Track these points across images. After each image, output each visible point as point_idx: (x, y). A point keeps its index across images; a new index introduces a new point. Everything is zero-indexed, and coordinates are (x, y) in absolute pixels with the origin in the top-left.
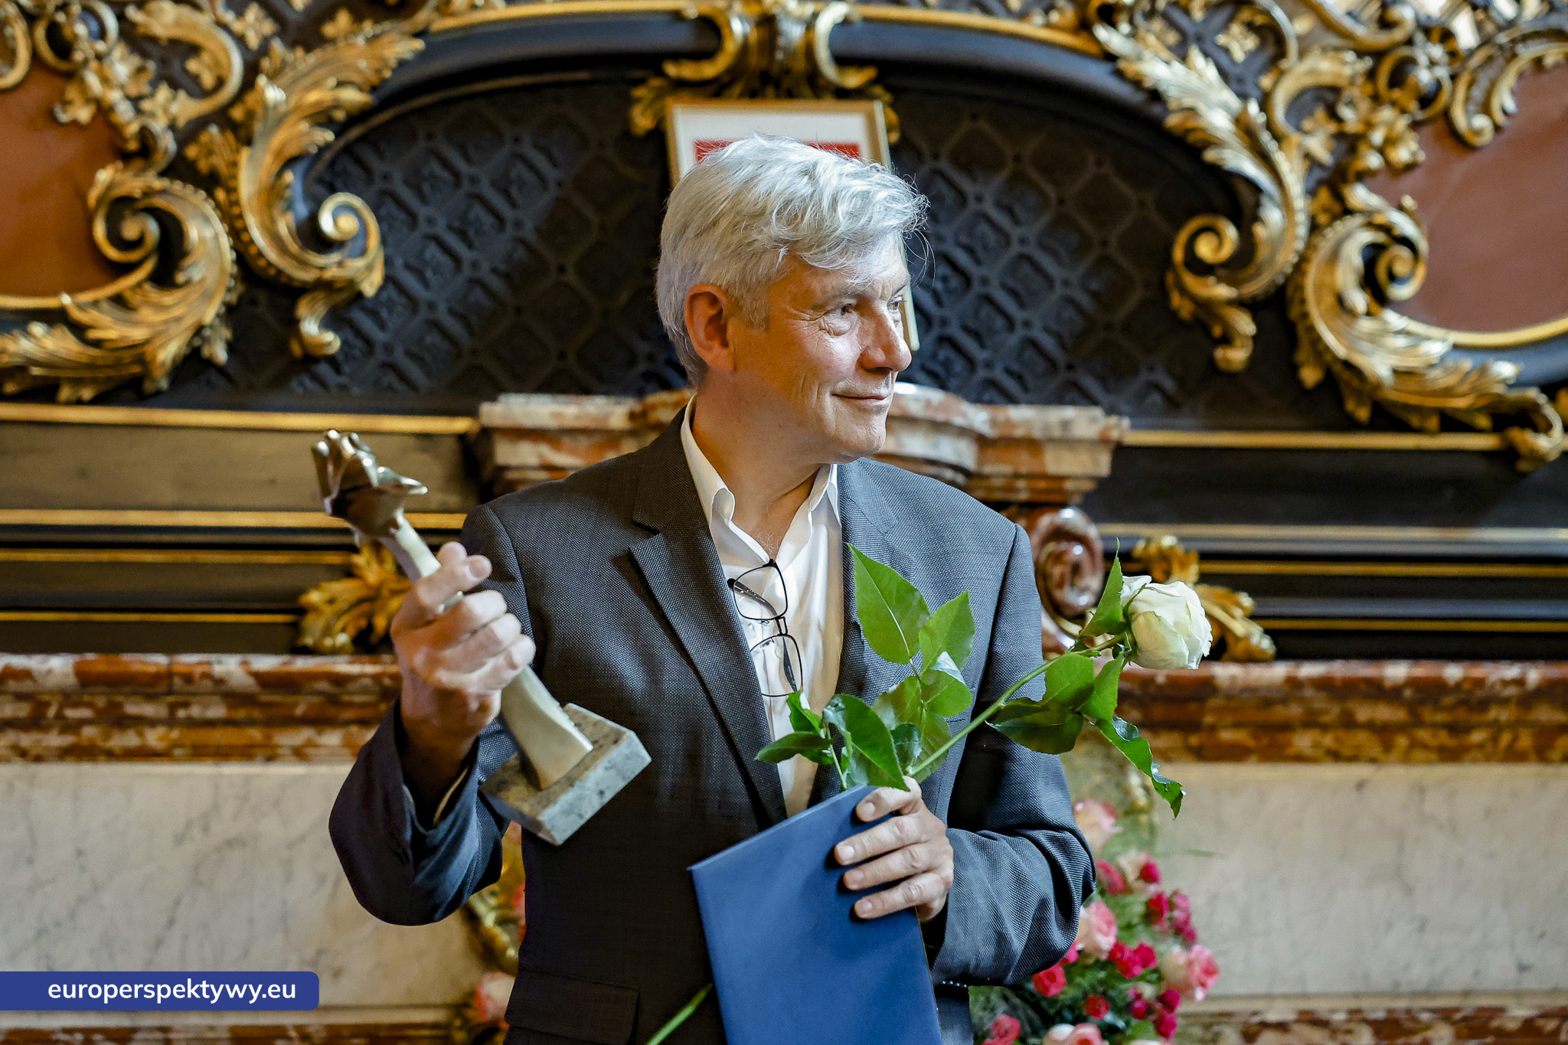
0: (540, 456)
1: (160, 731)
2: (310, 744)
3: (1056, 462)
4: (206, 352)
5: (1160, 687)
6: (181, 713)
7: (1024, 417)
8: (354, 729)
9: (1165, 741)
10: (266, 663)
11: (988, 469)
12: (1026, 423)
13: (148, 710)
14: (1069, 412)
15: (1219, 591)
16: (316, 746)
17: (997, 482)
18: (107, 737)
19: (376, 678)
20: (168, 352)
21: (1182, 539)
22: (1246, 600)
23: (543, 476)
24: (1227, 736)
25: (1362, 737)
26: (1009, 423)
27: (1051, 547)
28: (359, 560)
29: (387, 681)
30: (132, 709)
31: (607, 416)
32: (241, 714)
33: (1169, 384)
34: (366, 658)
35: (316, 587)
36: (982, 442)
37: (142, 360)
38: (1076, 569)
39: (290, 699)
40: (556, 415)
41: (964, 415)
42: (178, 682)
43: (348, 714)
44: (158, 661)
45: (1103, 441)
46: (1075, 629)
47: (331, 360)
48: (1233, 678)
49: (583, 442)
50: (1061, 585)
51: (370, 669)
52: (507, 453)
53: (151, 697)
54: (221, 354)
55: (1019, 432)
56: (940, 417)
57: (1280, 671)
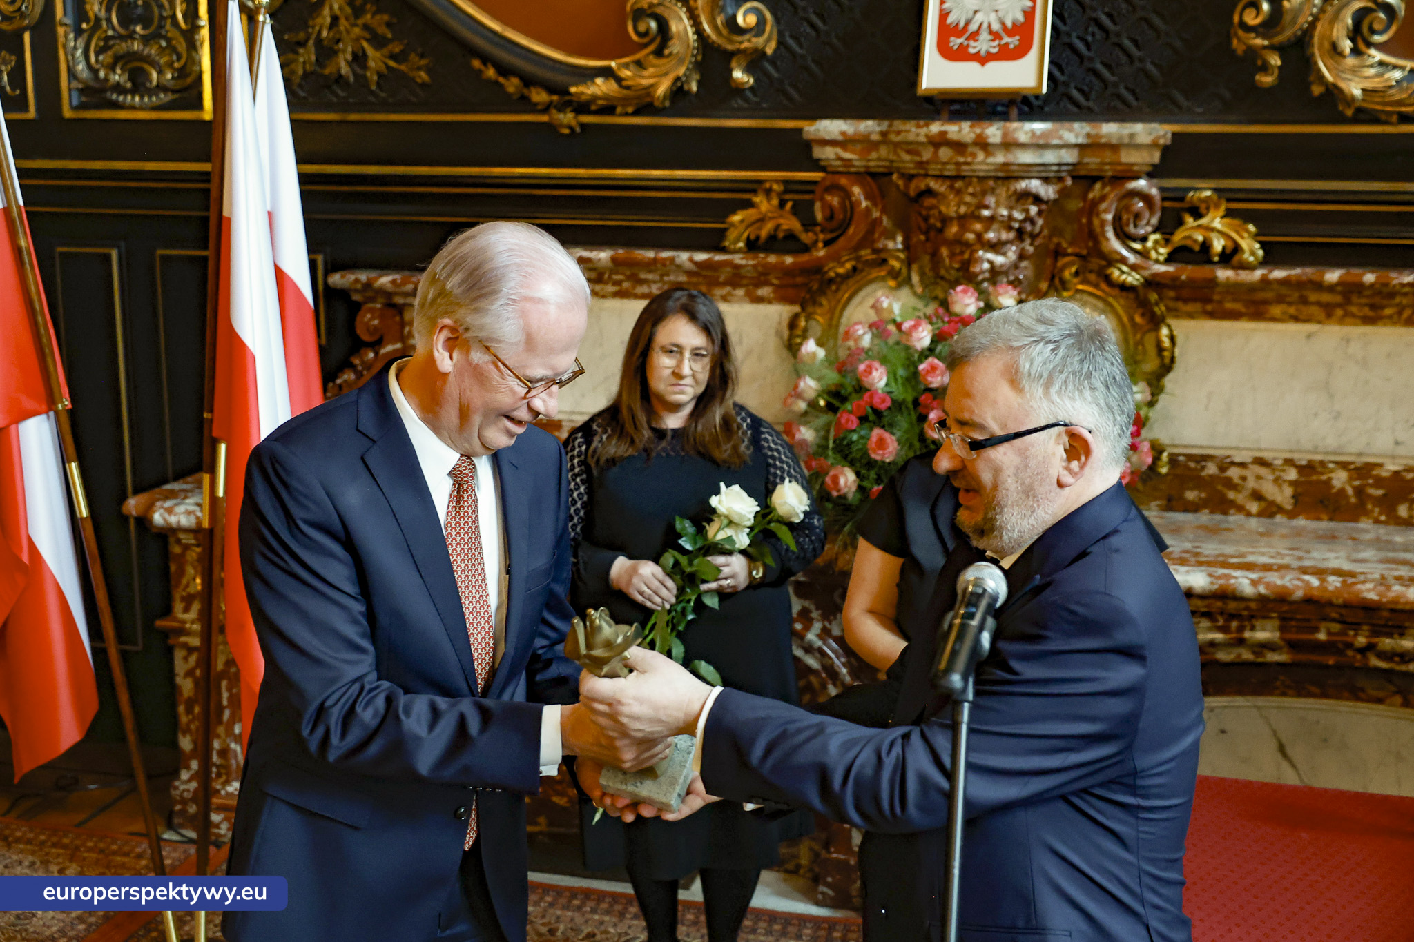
0: (837, 154)
1: (659, 285)
2: (729, 294)
3: (1128, 157)
4: (686, 87)
5: (1183, 281)
6: (666, 279)
7: (1110, 129)
8: (751, 287)
9: (1190, 307)
10: (701, 257)
11: (1086, 160)
12: (1109, 135)
13: (650, 276)
14: (1138, 127)
15: (1236, 222)
16: (732, 295)
17: (1093, 167)
18: (634, 288)
19: (754, 266)
20: (662, 89)
21: (1215, 190)
22: (1252, 228)
23: (839, 163)
24: (1229, 305)
25: (1315, 310)
26: (1098, 136)
27: (1125, 202)
28: (757, 199)
29: (760, 269)
30: (643, 276)
31: (869, 134)
32: (695, 280)
33: (1227, 94)
34: (751, 255)
35: (734, 212)
36: (1080, 147)
37: (649, 95)
38: (1137, 216)
39: (716, 274)
40: (843, 133)
41: (1061, 138)
42: (659, 266)
43: (745, 282)
44: (650, 254)
45: (1154, 145)
46: (1137, 246)
47: (752, 89)
48: (1228, 278)
49: (859, 147)
50: (1128, 225)
51: (751, 262)
52: (820, 153)
53: (650, 271)
54: (694, 87)
55: (1103, 141)
56: (1041, 142)
57: (1258, 274)
